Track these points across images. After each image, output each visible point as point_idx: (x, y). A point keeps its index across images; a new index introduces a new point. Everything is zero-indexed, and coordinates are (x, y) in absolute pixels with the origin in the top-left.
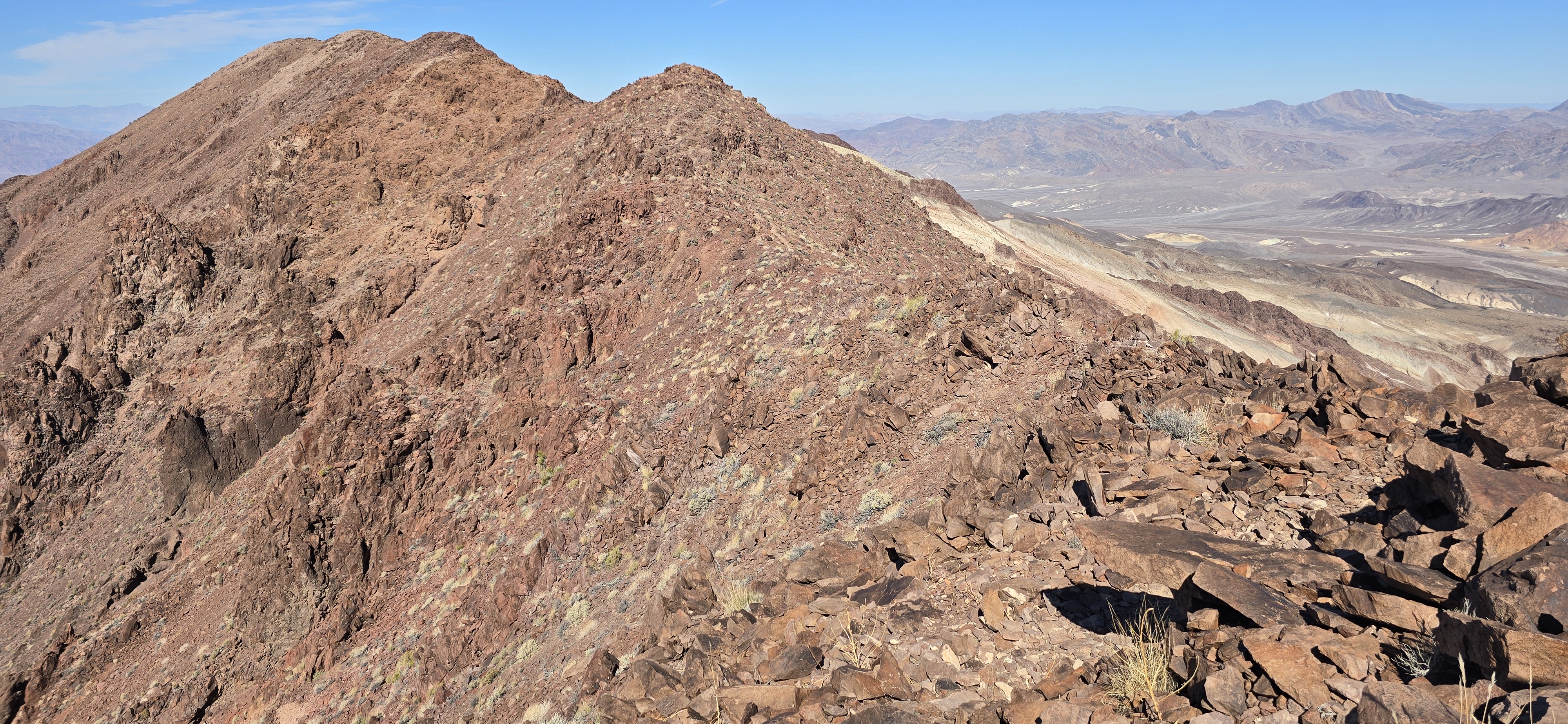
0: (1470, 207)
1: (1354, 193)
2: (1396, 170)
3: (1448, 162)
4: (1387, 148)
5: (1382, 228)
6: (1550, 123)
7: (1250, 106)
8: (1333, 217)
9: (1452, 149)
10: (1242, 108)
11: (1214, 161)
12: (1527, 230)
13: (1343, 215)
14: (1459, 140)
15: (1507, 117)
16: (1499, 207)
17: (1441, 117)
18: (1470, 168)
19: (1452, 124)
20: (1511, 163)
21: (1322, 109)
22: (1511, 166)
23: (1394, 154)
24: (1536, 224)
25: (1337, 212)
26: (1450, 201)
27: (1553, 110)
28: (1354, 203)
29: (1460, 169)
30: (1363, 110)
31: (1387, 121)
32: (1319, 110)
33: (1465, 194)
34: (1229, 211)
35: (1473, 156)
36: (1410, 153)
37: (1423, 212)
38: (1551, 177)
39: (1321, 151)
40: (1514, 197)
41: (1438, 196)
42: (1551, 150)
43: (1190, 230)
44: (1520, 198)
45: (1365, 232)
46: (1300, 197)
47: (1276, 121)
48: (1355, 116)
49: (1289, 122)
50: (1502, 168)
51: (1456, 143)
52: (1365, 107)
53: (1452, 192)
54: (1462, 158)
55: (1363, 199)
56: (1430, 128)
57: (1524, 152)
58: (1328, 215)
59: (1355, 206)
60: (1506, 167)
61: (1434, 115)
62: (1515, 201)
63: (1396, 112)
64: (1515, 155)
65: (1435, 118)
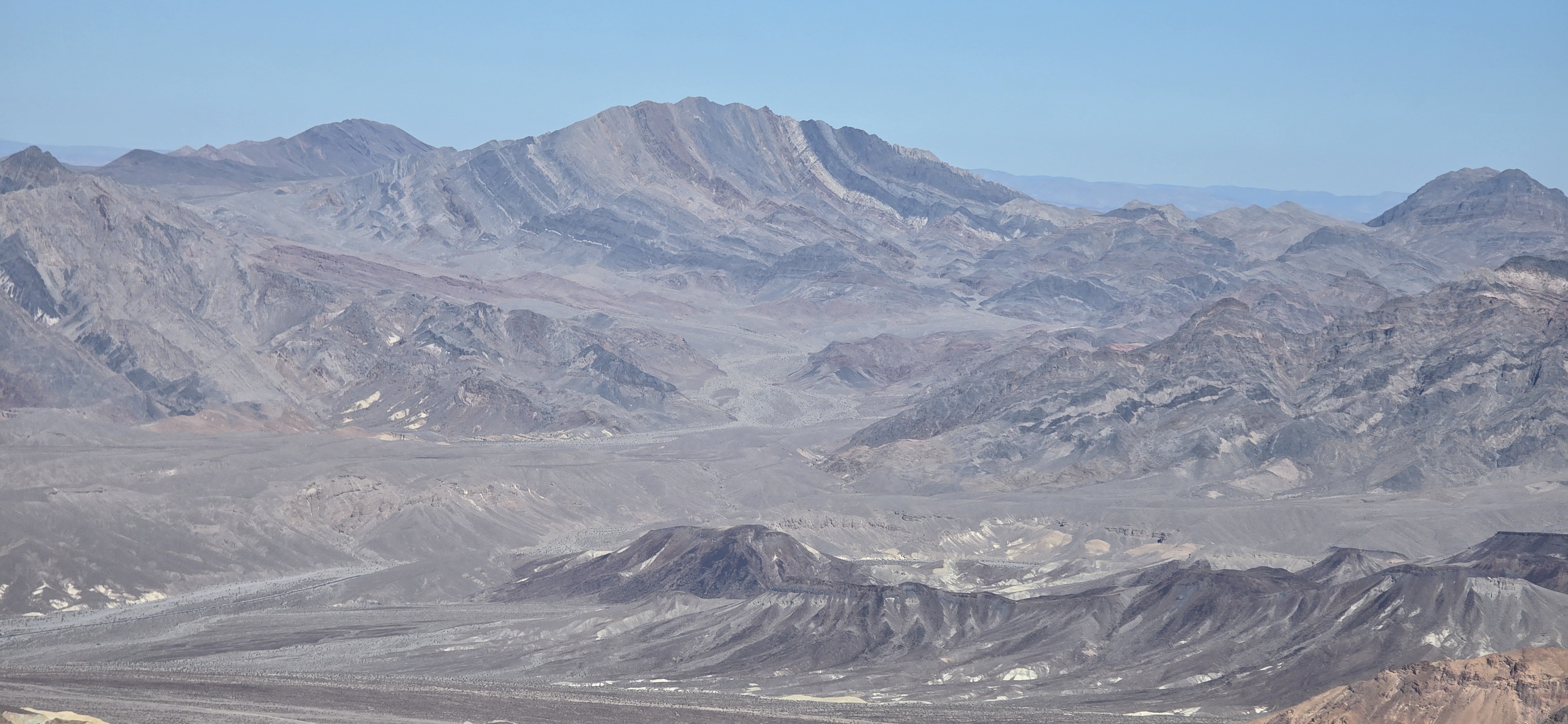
0: (1127, 598)
1: (706, 533)
2: (857, 439)
3: (1037, 415)
4: (817, 347)
5: (820, 687)
6: (1373, 270)
7: (281, 142)
8: (630, 638)
9: (1051, 361)
10: (246, 147)
11: (138, 377)
12: (1327, 696)
13: (669, 626)
14: (1072, 325)
15: (1227, 243)
16: (1226, 600)
17: (1003, 231)
18: (1114, 438)
19: (1043, 259)
20: (1254, 423)
21: (568, 173)
22: (1256, 437)
23: (846, 372)
24: (1355, 672)
25: (647, 616)
26: (1054, 575)
27: (1381, 221)
28: (707, 575)
29: (1083, 445)
30: (720, 185)
31: (808, 237)
32: (553, 175)
33: (1105, 547)
34: (212, 608)
35: (1122, 395)
36: (902, 373)
37: (961, 618)
38: (1394, 482)
39: (572, 350)
40: (1272, 560)
41: (1011, 555)
42: (1382, 378)
43: (48, 692)
44: (1295, 564)
45: (756, 702)
46: (501, 550)
47: (388, 212)
48: (693, 207)
49: (440, 219)
50: (1225, 446)
51: (1062, 337)
52: (729, 176)
53: (1057, 539)
54: (1086, 399)
55: (743, 562)
56: (967, 272)
57: (1293, 383)
58: (614, 630)
59: (713, 592)
60: (1240, 440)
61: (977, 222)
62: (1278, 576)
63: (842, 202)
64: (1265, 393)
65: (981, 233)
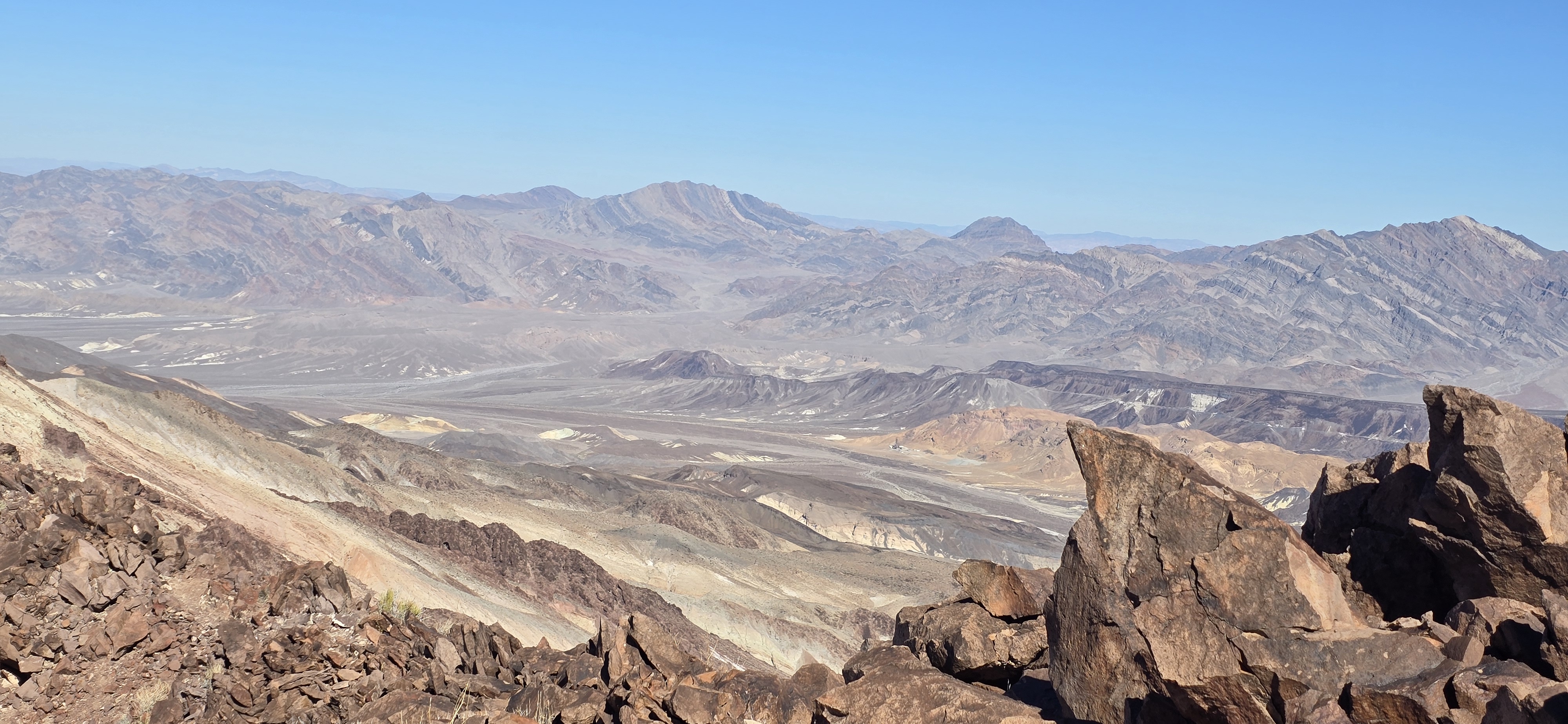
0: (851, 383)
1: (686, 353)
2: (747, 318)
3: (818, 310)
4: (732, 281)
5: (729, 415)
6: (952, 256)
7: (521, 193)
8: (655, 394)
9: (824, 289)
10: (507, 195)
11: (462, 285)
12: (929, 424)
13: (671, 390)
14: (833, 275)
15: (895, 244)
16: (890, 385)
17: (806, 237)
18: (848, 320)
19: (822, 248)
20: (904, 315)
21: (634, 209)
22: (904, 321)
23: (743, 291)
24: (941, 414)
25: (662, 385)
26: (823, 373)
27: (956, 237)
28: (686, 370)
29: (836, 322)
30: (695, 215)
31: (729, 237)
32: (629, 210)
33: (844, 363)
34: (489, 378)
35: (852, 303)
36: (765, 292)
37: (786, 390)
38: (957, 340)
39: (635, 279)
40: (910, 370)
41: (806, 365)
42: (954, 299)
43: (424, 409)
44: (918, 371)
45: (704, 420)
46: (604, 358)
47: (563, 222)
48: (684, 224)
49: (584, 226)
50: (892, 324)
51: (829, 279)
52: (698, 212)
53: (825, 359)
54: (838, 304)
55: (700, 365)
56: (792, 252)
57: (920, 300)
58: (648, 390)
59: (687, 376)
60: (898, 322)
61: (796, 233)
62: (911, 376)
63: (743, 223)
64: (908, 304)
65: (798, 237)
